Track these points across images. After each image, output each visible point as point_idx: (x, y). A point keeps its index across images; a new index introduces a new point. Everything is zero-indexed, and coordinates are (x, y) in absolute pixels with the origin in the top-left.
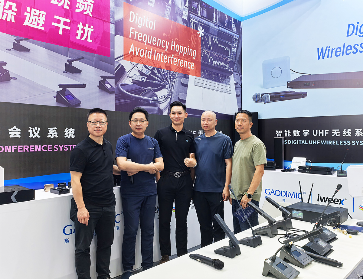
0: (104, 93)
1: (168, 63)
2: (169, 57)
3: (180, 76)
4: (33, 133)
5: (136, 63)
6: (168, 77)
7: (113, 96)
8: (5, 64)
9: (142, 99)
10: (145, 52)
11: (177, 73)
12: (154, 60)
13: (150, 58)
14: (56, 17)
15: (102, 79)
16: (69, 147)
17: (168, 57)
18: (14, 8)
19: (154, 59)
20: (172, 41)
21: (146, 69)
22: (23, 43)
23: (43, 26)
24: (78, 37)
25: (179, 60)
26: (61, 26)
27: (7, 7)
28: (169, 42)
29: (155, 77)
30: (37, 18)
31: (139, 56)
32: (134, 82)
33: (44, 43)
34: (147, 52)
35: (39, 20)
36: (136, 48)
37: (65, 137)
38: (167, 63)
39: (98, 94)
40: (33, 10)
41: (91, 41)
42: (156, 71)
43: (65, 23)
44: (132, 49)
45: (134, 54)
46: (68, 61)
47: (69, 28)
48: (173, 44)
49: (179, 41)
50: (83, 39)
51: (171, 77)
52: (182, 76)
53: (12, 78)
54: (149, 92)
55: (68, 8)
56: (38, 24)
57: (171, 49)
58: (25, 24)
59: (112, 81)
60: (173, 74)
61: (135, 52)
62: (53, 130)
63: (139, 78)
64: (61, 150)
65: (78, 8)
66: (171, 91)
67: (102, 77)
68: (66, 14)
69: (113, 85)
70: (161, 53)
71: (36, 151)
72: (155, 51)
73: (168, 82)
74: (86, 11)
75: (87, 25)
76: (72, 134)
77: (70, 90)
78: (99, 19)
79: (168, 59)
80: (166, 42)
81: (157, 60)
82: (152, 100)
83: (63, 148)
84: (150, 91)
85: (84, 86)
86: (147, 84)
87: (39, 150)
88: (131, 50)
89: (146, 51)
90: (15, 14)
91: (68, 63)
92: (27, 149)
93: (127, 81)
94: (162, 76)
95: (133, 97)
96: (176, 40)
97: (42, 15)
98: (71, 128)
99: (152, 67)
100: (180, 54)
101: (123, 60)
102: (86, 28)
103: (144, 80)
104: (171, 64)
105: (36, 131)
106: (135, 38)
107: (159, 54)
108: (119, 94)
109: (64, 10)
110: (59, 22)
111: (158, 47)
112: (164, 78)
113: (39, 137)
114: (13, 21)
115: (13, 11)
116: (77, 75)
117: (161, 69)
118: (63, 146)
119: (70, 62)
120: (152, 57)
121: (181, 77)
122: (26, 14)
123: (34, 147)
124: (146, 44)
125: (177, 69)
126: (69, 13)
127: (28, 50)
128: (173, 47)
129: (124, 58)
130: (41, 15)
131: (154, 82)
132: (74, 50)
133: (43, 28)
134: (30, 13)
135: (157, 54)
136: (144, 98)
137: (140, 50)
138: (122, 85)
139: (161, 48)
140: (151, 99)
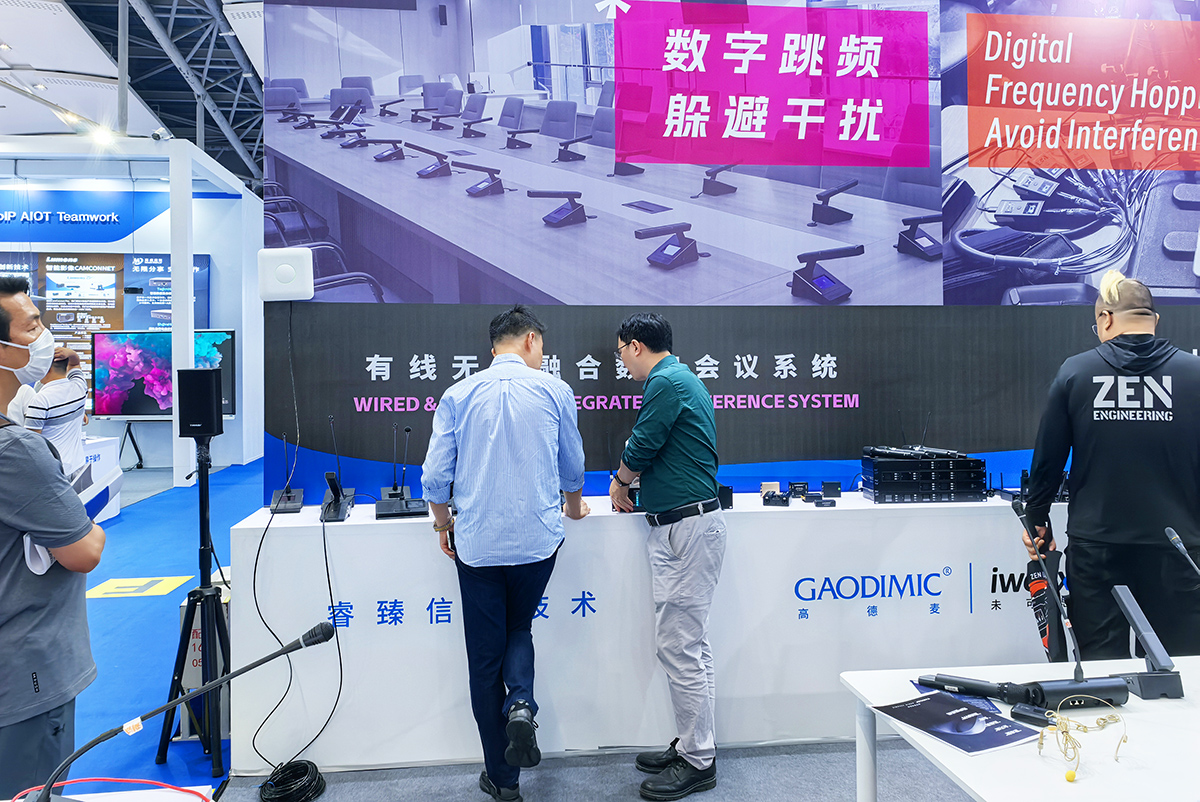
0: (912, 261)
1: (1121, 148)
2: (1124, 131)
3: (1169, 178)
4: (743, 368)
5: (1007, 169)
6: (1120, 189)
7: (939, 267)
8: (688, 227)
9: (1030, 265)
10: (1036, 133)
11: (1157, 173)
12: (1068, 150)
13: (1056, 145)
14: (792, 102)
15: (908, 227)
16: (822, 400)
17: (1119, 130)
18: (706, 108)
19: (1070, 146)
20: (1136, 81)
21: (1041, 180)
22: (723, 177)
23: (763, 128)
24: (844, 137)
25: (1162, 132)
26: (804, 119)
27: (691, 109)
28: (1122, 87)
29: (1073, 197)
30: (749, 115)
31: (1017, 147)
32: (1003, 220)
33: (766, 168)
34: (1045, 131)
35: (755, 118)
36: (1007, 127)
37: (814, 375)
38: (1117, 148)
39: (896, 267)
40: (742, 99)
41: (877, 138)
42: (1075, 180)
43: (813, 111)
44: (995, 132)
45: (1000, 145)
46: (819, 197)
47: (821, 119)
48: (1140, 87)
49: (1163, 75)
50: (856, 137)
51: (1132, 187)
52: (1178, 178)
53: (702, 255)
54: (1053, 241)
55: (819, 73)
56: (753, 128)
57: (1133, 105)
58: (725, 135)
59: (935, 229)
60: (1140, 177)
61: (1004, 140)
62: (786, 360)
63: (1018, 207)
64: (805, 406)
65: (844, 67)
66: (1132, 230)
67: (905, 222)
68: (814, 87)
69: (939, 238)
70: (1092, 125)
71: (750, 407)
72: (1073, 122)
73: (1122, 205)
74: (862, 68)
75: (866, 102)
76: (830, 369)
77: (826, 265)
78: (896, 78)
79: (1119, 136)
80: (1113, 87)
81: (1078, 147)
82: (1062, 265)
83: (810, 402)
84: (1056, 240)
85: (860, 250)
86: (1044, 221)
87: (757, 406)
88: (994, 134)
89: (1041, 128)
90: (707, 118)
91: (821, 203)
92: (731, 402)
93: (982, 222)
94: (1098, 190)
95: (999, 263)
96: (1149, 73)
97: (762, 105)
98: (828, 355)
99: (1063, 170)
100: (1166, 113)
101: (967, 168)
102: (865, 108)
103: (1036, 210)
104: (1134, 148)
105: (750, 364)
106: (1004, 102)
107: (1087, 128)
108: (956, 259)
109: (808, 80)
110: (797, 110)
111: (1085, 109)
112: (1104, 193)
113: (755, 376)
114: (703, 134)
115: (703, 114)
116: (841, 227)
117: (1096, 171)
118: (808, 396)
119: (825, 198)
120: (1063, 141)
121: (1171, 182)
122: (727, 112)
123: (746, 399)
124: (1039, 110)
125: (1155, 160)
126: (821, 84)
127: (733, 190)
128: (1139, 97)
129: (970, 163)
130: (758, 107)
131: (1070, 211)
132: (835, 169)
133: (762, 135)
134: (736, 108)
135: (1081, 129)
136: (1035, 261)
137: (1020, 131)
138: (963, 234)
139: (1094, 108)
140: (1060, 261)
